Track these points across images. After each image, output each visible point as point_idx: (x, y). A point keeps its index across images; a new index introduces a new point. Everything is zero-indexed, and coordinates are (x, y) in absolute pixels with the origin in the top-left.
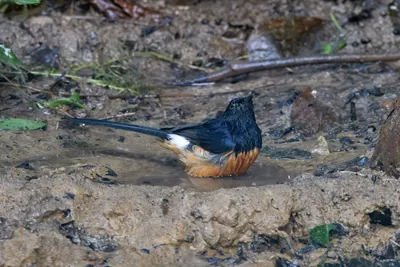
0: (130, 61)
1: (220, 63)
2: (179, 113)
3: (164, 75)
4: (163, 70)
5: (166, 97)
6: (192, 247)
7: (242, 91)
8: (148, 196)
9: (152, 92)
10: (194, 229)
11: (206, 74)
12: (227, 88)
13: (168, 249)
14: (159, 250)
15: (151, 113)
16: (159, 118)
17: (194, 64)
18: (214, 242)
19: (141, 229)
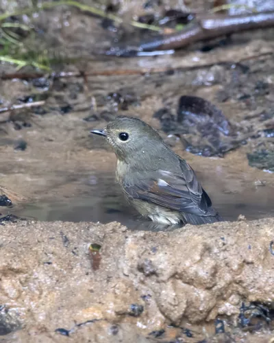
0: (35, 16)
1: (182, 19)
2: (117, 100)
3: (92, 41)
4: (89, 30)
5: (95, 74)
6: (139, 324)
7: (220, 64)
8: (66, 240)
9: (72, 67)
10: (144, 293)
11: (161, 37)
12: (196, 59)
13: (100, 328)
14: (85, 329)
15: (71, 102)
16: (84, 110)
17: (140, 20)
18: (176, 314)
19: (55, 295)
